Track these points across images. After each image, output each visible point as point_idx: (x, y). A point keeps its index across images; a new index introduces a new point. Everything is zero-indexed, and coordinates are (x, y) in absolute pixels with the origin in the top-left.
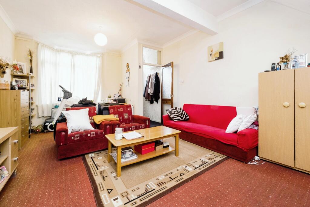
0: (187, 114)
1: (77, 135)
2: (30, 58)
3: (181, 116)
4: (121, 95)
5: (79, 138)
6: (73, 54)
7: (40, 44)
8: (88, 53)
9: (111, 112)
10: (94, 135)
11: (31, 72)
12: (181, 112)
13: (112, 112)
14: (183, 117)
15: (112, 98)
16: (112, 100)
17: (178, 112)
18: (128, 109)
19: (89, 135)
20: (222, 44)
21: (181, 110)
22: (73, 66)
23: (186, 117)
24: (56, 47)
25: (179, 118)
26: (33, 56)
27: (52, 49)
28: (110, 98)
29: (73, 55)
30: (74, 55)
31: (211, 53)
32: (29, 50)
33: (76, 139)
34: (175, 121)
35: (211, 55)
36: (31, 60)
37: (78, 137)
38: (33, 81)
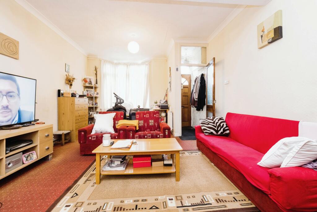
0: (226, 127)
1: (94, 136)
2: (95, 73)
3: (216, 129)
4: (166, 101)
5: (95, 139)
6: (127, 65)
7: (102, 60)
8: (140, 62)
11: (96, 83)
12: (218, 124)
14: (220, 130)
15: (158, 104)
17: (214, 123)
18: (155, 116)
20: (279, 14)
21: (220, 121)
22: (128, 76)
23: (224, 130)
24: (115, 62)
25: (212, 131)
26: (98, 70)
27: (111, 63)
30: (128, 66)
31: (262, 34)
32: (94, 66)
33: (93, 139)
34: (205, 135)
35: (262, 36)
36: (96, 74)
38: (98, 90)
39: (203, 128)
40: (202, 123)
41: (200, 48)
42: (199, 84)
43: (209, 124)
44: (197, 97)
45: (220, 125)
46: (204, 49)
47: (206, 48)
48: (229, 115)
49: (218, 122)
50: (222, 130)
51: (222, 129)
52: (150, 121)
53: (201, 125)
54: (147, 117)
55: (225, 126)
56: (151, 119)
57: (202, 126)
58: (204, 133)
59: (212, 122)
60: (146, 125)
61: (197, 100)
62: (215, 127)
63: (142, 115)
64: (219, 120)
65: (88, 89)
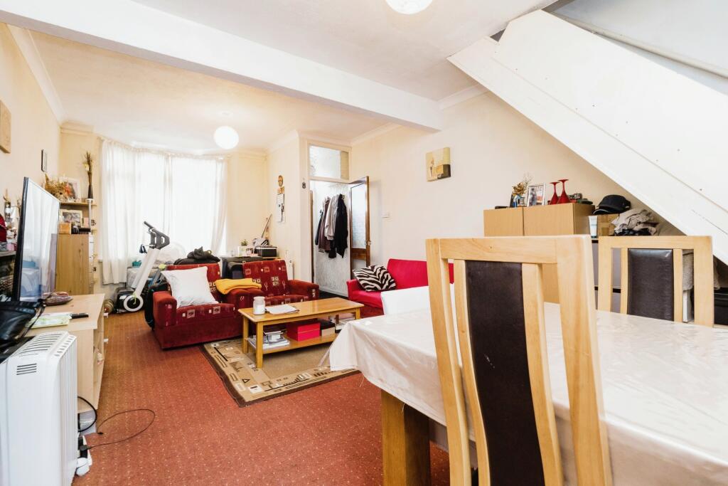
0: (392, 278)
1: (190, 311)
2: (88, 169)
3: (380, 282)
4: (267, 241)
5: (193, 316)
6: (167, 155)
7: (106, 140)
8: (199, 152)
9: (247, 274)
10: (219, 312)
11: (90, 195)
12: (381, 276)
13: (250, 273)
14: (385, 283)
15: (250, 246)
16: (250, 251)
17: (375, 274)
18: (280, 269)
19: (210, 311)
20: (448, 151)
21: (383, 271)
22: (168, 180)
23: (390, 284)
24: (134, 144)
25: (375, 285)
26: (93, 164)
27: (126, 147)
28: (245, 248)
29: (167, 158)
30: (170, 158)
31: (431, 165)
32: (85, 153)
33: (189, 317)
34: (367, 292)
35: (431, 168)
36: (90, 174)
37: (192, 313)
38: (93, 213)
39: (362, 282)
40: (359, 276)
41: (338, 152)
42: (335, 212)
43: (368, 277)
44: (332, 234)
45: (383, 277)
46: (345, 154)
47: (348, 153)
48: (392, 263)
49: (379, 274)
50: (387, 284)
51: (387, 282)
52: (273, 279)
53: (358, 278)
54: (266, 271)
55: (390, 278)
56: (274, 275)
57: (361, 280)
58: (364, 290)
59: (373, 273)
60: (266, 287)
61: (332, 239)
62: (379, 280)
63: (256, 269)
64: (380, 270)
65: (66, 211)
